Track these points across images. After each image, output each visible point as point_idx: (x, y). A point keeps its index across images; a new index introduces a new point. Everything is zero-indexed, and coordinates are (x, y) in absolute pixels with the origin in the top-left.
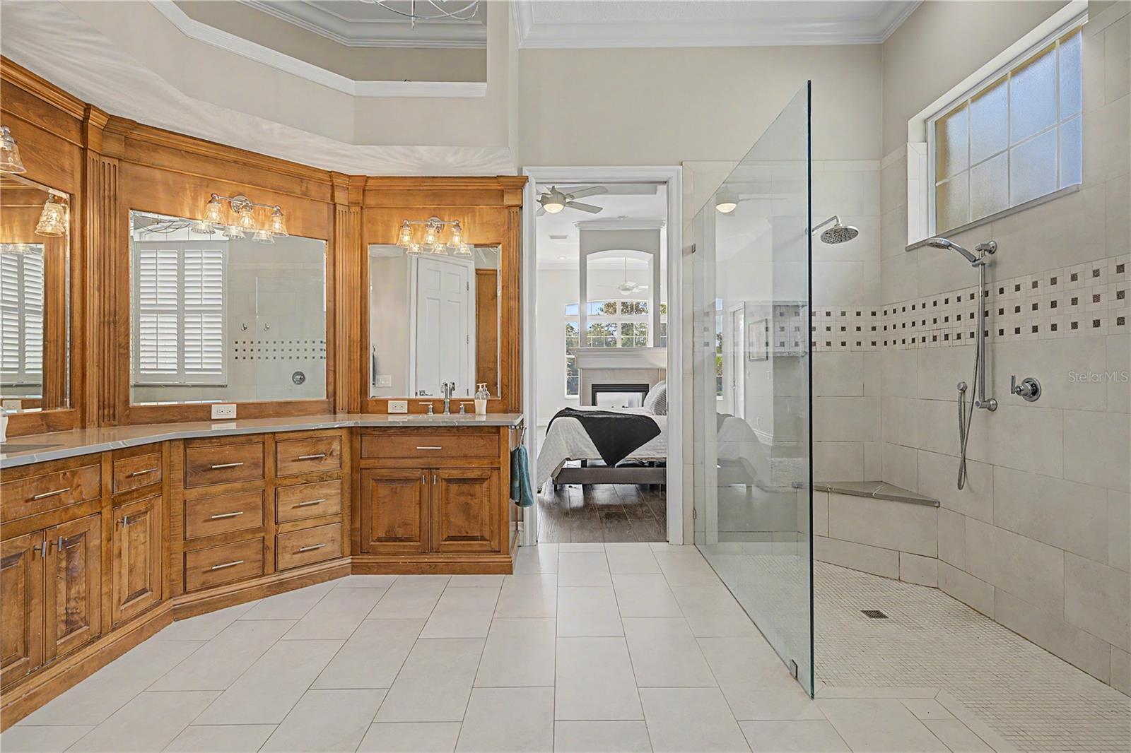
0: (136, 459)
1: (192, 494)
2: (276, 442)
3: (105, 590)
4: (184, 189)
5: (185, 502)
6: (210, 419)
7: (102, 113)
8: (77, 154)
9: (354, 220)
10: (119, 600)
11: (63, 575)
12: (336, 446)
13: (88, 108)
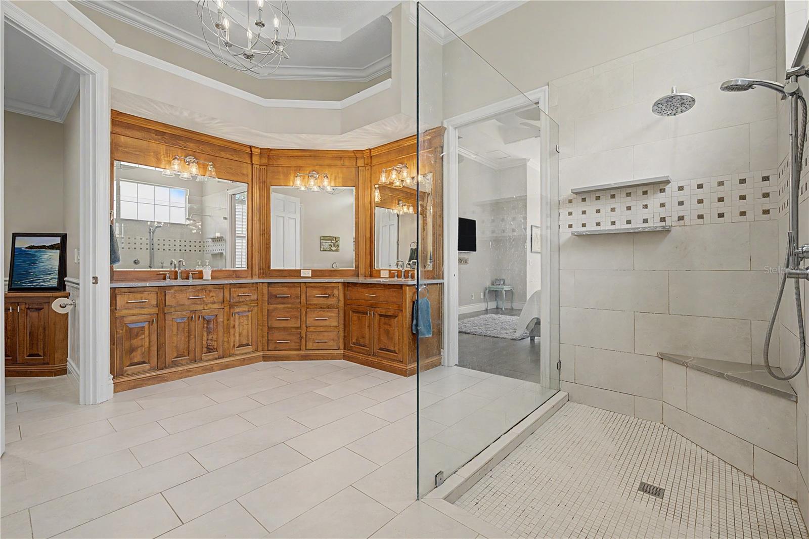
0: (242, 289)
1: (272, 307)
2: (306, 287)
3: (226, 339)
4: (290, 174)
5: (268, 310)
6: (300, 276)
7: (257, 148)
8: (250, 166)
9: (367, 174)
10: (234, 345)
11: (205, 329)
12: (336, 292)
13: (251, 147)
